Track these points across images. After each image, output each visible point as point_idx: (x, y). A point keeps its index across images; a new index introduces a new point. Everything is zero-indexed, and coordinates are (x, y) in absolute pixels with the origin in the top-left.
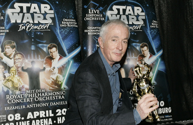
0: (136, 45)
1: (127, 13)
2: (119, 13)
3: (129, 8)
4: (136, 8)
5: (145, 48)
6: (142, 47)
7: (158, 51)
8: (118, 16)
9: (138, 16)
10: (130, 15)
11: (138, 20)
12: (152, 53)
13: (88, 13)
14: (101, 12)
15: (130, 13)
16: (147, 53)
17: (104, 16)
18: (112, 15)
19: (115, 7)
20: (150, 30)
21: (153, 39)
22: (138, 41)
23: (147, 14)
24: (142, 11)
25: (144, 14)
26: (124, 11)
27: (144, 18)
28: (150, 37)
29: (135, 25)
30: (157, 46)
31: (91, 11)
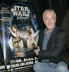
0: (27, 27)
1: (21, 10)
2: (17, 10)
3: (22, 7)
4: (25, 8)
5: (31, 29)
6: (30, 28)
7: (37, 30)
8: (17, 11)
9: (26, 12)
10: (23, 11)
11: (27, 14)
12: (35, 31)
13: (2, 10)
14: (8, 9)
15: (22, 10)
16: (32, 31)
17: (10, 11)
18: (14, 11)
19: (15, 7)
20: (33, 19)
21: (35, 24)
22: (27, 25)
23: (31, 11)
24: (29, 9)
25: (29, 11)
26: (20, 9)
27: (29, 13)
28: (33, 23)
29: (26, 17)
30: (37, 27)
31: (3, 9)
